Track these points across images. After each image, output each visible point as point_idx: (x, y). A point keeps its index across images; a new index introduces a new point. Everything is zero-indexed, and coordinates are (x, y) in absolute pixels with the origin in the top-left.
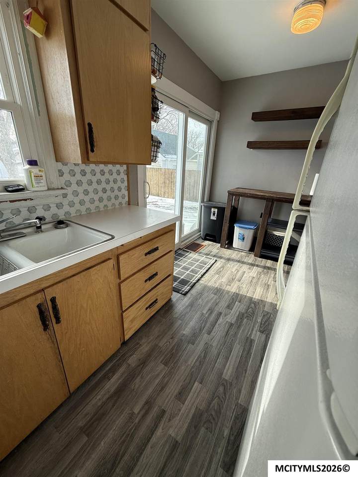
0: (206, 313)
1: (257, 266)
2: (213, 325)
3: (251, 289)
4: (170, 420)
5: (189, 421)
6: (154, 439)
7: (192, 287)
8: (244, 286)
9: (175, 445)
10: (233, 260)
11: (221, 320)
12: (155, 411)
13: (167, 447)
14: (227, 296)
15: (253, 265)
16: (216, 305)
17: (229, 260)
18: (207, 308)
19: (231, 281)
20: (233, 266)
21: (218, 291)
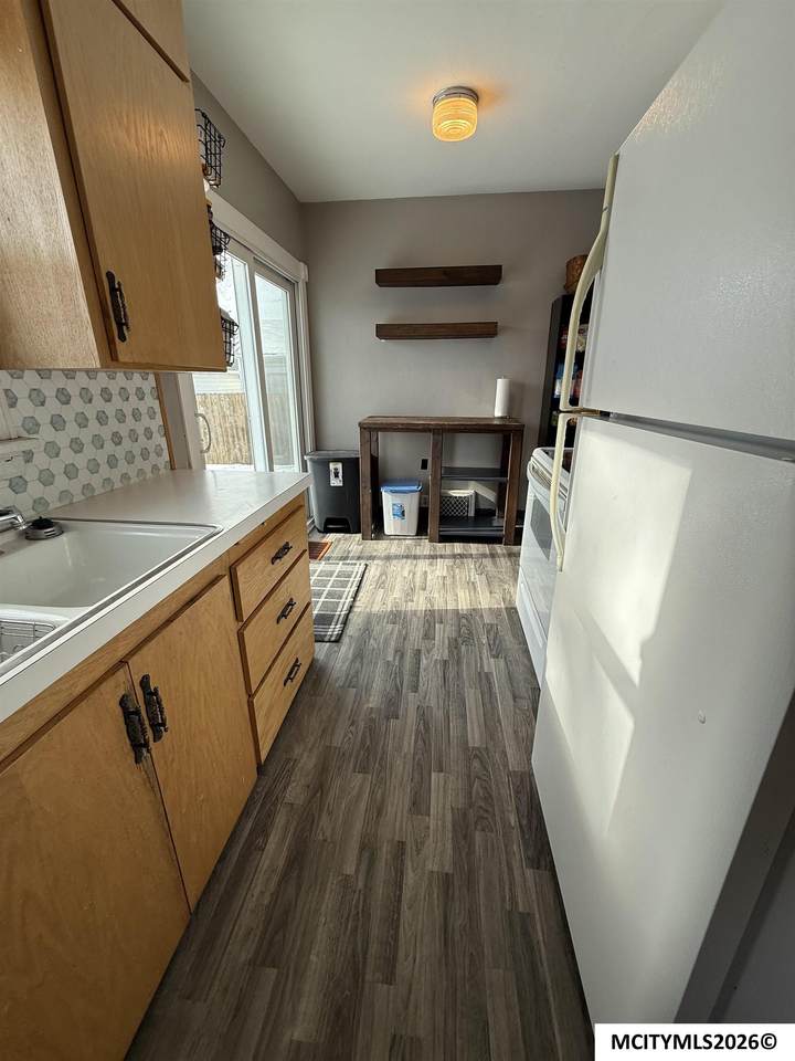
0: (394, 659)
1: (441, 557)
2: (416, 673)
3: (450, 598)
4: (418, 851)
5: (450, 835)
6: (407, 894)
7: (345, 623)
8: (436, 595)
9: (446, 881)
10: (397, 557)
11: (424, 662)
12: (385, 852)
13: (436, 891)
14: (415, 619)
15: (433, 557)
16: (405, 639)
17: (388, 558)
18: (391, 651)
19: (410, 593)
20: (402, 568)
21: (396, 617)
